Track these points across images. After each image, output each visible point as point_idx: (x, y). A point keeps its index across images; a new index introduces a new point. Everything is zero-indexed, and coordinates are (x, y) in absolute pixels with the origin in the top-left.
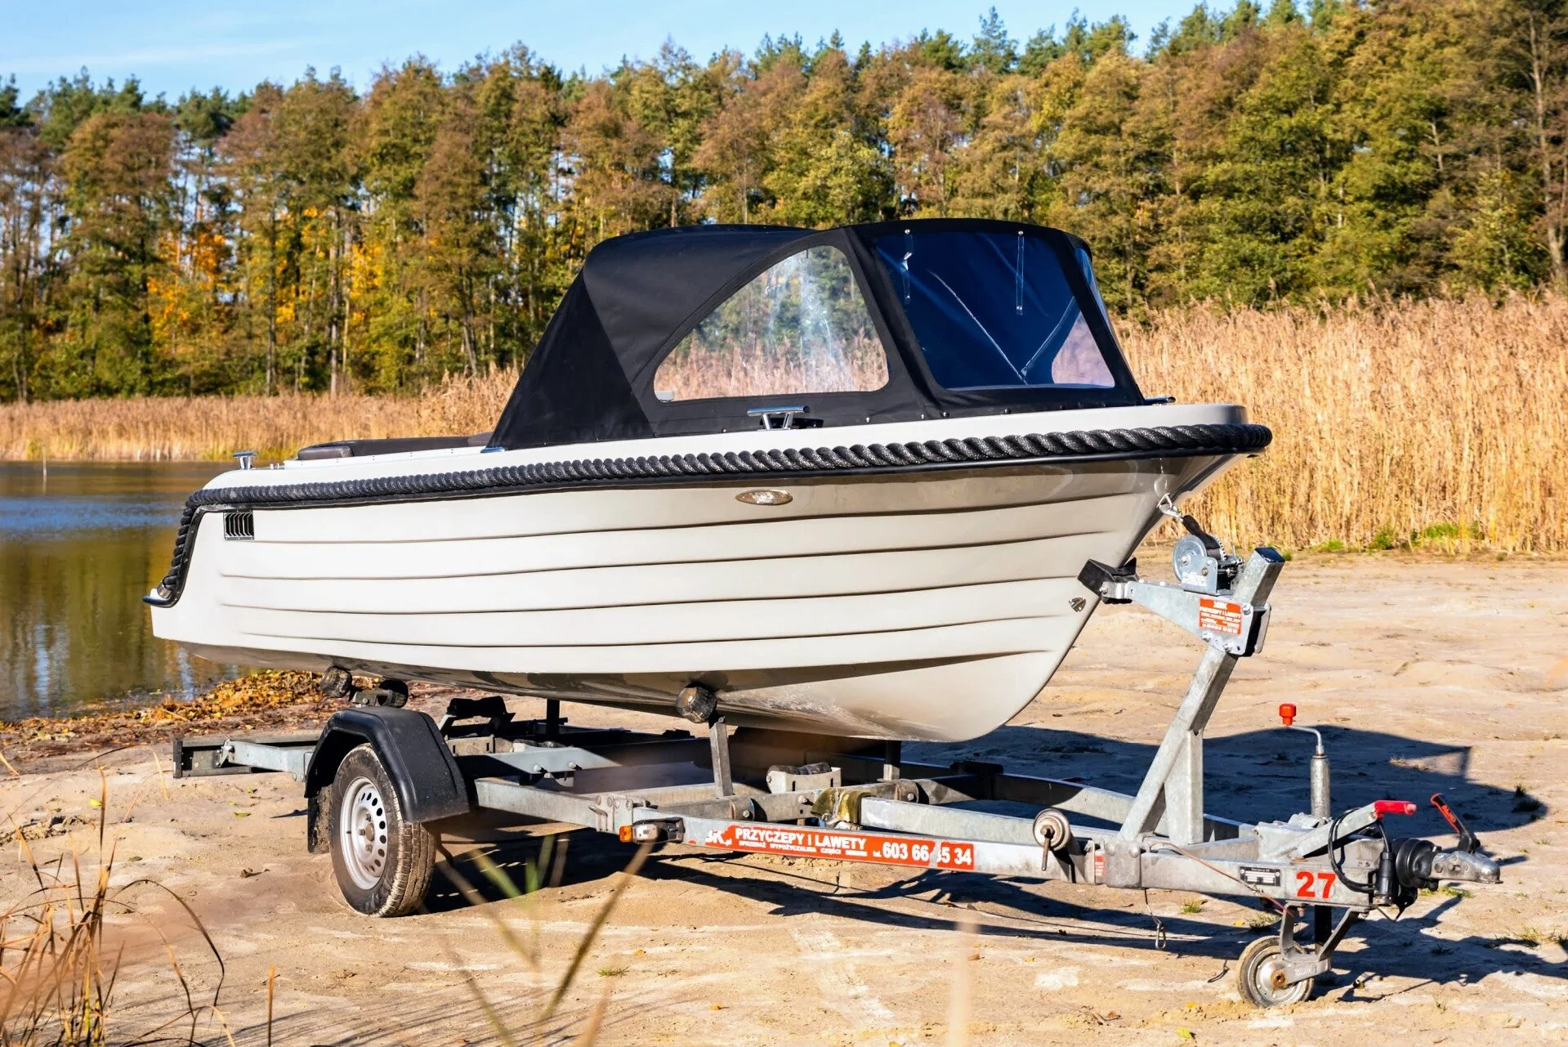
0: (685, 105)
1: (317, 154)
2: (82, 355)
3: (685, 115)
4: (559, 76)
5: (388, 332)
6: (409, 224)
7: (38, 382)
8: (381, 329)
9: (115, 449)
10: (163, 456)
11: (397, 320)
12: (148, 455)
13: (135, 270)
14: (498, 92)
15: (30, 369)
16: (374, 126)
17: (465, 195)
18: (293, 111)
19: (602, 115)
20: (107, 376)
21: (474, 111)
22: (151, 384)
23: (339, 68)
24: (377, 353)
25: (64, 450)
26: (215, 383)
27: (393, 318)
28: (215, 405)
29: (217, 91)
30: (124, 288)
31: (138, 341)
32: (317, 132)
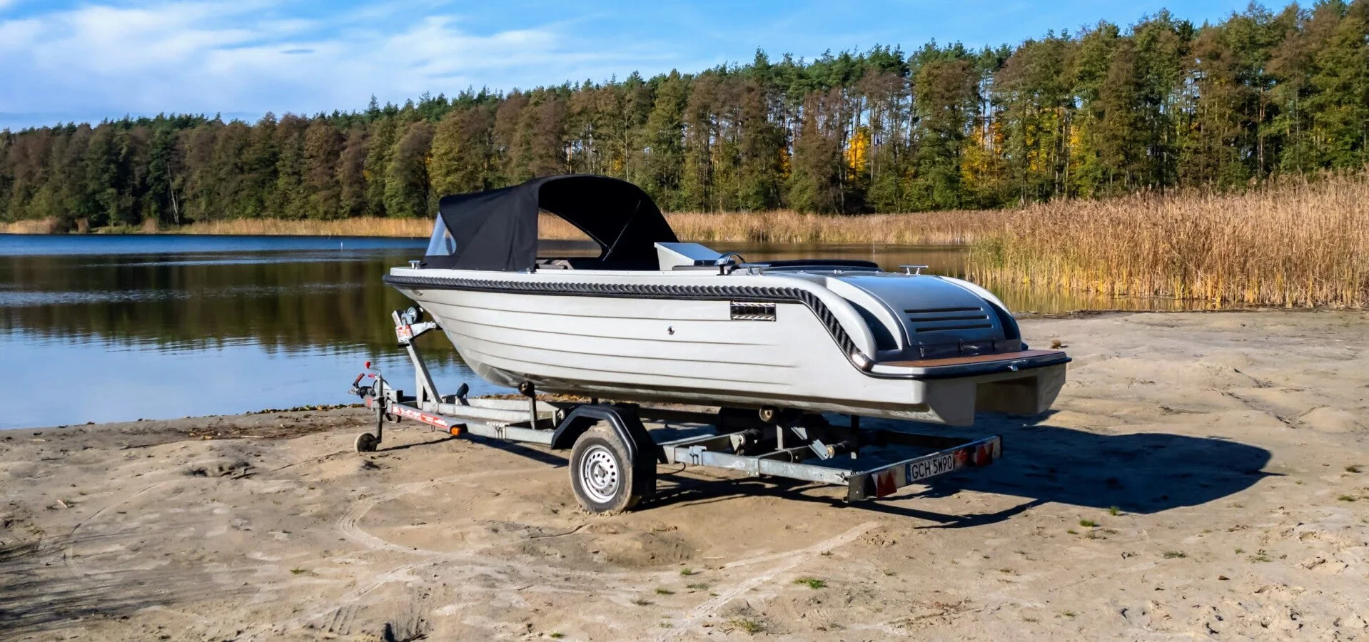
0: (1263, 40)
1: (1047, 78)
2: (926, 189)
3: (1262, 46)
4: (1191, 26)
5: (1086, 174)
6: (1100, 115)
7: (905, 203)
8: (1082, 173)
9: (939, 238)
10: (961, 241)
11: (1091, 167)
12: (953, 241)
13: (951, 144)
14: (1149, 38)
15: (901, 197)
16: (1077, 62)
17: (1125, 97)
18: (1034, 55)
19: (1209, 47)
20: (938, 199)
21: (1135, 49)
22: (961, 204)
23: (1066, 30)
24: (1079, 186)
25: (911, 238)
26: (993, 202)
27: (1088, 166)
28: (990, 214)
29: (1004, 46)
30: (947, 154)
31: (952, 181)
32: (1046, 66)
